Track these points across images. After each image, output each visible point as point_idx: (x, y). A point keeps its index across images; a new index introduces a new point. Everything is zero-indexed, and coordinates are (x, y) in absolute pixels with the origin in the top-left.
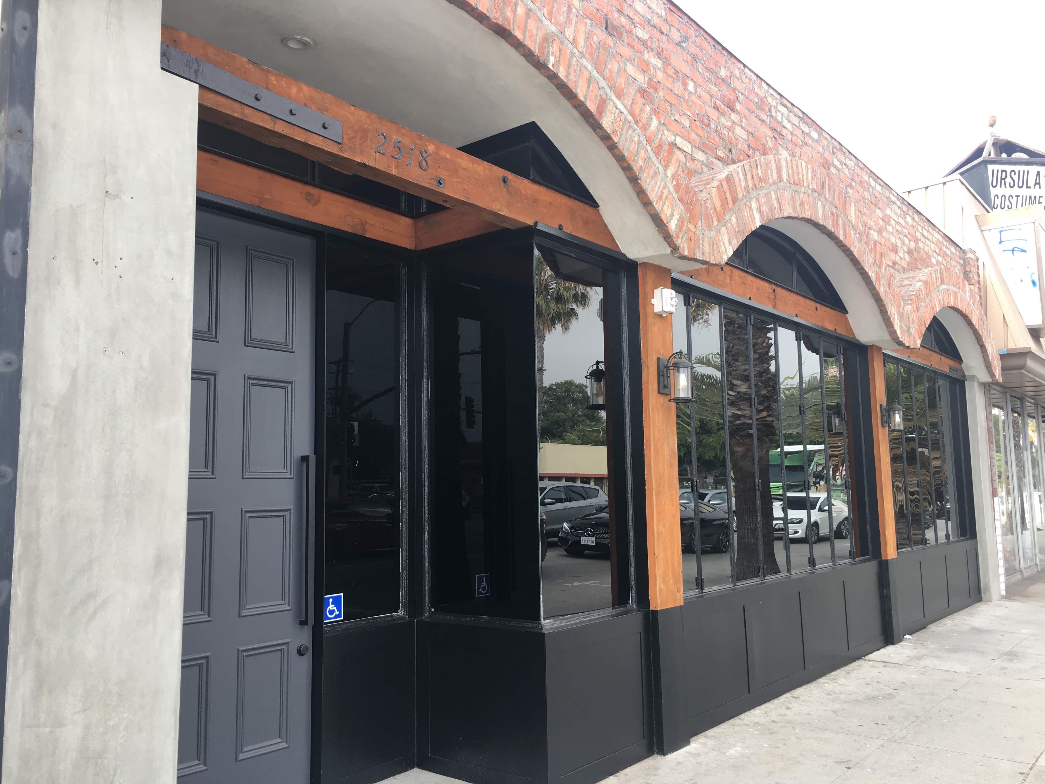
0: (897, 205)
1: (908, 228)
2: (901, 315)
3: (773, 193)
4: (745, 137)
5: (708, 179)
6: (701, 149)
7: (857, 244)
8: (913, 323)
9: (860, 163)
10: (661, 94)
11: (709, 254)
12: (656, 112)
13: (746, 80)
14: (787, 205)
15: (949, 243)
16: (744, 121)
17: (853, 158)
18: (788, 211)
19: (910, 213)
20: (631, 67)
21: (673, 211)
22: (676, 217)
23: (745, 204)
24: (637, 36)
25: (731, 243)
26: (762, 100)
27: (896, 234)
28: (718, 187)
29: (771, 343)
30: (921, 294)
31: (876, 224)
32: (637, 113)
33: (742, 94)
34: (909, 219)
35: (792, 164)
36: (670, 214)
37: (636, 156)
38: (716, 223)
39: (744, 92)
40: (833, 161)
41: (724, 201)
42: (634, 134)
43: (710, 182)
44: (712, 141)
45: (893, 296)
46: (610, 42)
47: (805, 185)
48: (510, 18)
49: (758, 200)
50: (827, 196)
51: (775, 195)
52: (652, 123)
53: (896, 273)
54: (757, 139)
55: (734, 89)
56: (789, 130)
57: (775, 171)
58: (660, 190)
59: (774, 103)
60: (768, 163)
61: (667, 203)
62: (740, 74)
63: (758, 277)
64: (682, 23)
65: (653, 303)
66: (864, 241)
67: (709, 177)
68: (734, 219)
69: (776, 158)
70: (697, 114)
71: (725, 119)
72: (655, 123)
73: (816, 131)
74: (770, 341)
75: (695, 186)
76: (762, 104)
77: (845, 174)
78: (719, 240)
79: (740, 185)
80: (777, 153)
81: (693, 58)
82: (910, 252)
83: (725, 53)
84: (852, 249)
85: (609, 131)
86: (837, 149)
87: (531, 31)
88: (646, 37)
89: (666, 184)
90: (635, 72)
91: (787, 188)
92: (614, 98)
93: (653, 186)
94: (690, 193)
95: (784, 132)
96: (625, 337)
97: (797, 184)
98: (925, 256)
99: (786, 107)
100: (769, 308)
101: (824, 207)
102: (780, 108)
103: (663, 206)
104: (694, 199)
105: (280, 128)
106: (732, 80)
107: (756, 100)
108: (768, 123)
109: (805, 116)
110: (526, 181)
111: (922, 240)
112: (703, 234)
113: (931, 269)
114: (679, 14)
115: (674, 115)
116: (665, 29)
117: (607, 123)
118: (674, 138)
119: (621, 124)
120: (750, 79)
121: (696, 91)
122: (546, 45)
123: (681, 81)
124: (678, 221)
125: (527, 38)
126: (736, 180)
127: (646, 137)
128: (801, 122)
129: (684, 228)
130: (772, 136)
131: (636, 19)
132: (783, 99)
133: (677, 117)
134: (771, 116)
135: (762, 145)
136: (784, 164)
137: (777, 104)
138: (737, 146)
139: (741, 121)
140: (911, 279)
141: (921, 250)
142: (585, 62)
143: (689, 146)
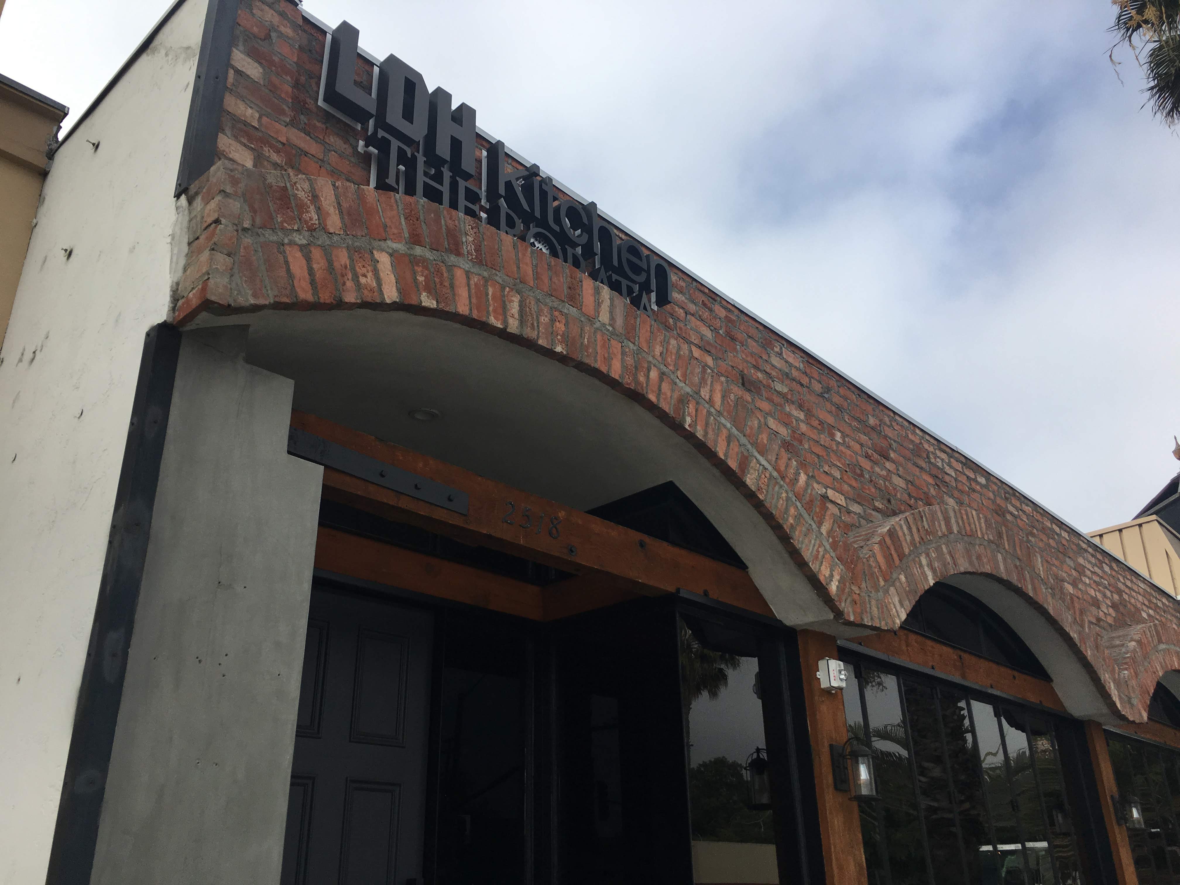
0: (1089, 552)
1: (1107, 578)
2: (1118, 684)
3: (944, 547)
4: (904, 486)
5: (869, 534)
6: (855, 500)
7: (1050, 599)
8: (1134, 692)
9: (1038, 508)
10: (806, 446)
11: (879, 618)
12: (803, 465)
13: (896, 427)
14: (962, 559)
15: (1159, 594)
16: (900, 469)
17: (1029, 503)
18: (964, 566)
19: (1107, 561)
20: (772, 420)
21: (832, 571)
22: (837, 577)
23: (914, 560)
24: (775, 389)
25: (903, 605)
26: (917, 447)
27: (1094, 586)
28: (880, 543)
29: (963, 715)
30: (1136, 655)
31: (1069, 575)
32: (782, 468)
33: (895, 441)
34: (1107, 568)
35: (961, 513)
36: (829, 575)
37: (785, 513)
38: (882, 583)
39: (896, 439)
40: (1007, 507)
41: (889, 558)
42: (781, 491)
43: (870, 537)
44: (868, 492)
45: (1104, 660)
46: (748, 397)
47: (980, 536)
48: (643, 383)
49: (928, 555)
50: (1007, 547)
51: (947, 548)
52: (800, 478)
53: (1103, 631)
54: (918, 488)
55: (886, 437)
56: (952, 476)
57: (943, 523)
58: (816, 548)
59: (931, 449)
60: (933, 514)
61: (824, 563)
62: (890, 421)
63: (940, 642)
64: (823, 374)
65: (818, 677)
66: (1058, 597)
67: (869, 531)
68: (902, 578)
69: (942, 508)
70: (848, 464)
71: (879, 468)
72: (803, 478)
73: (983, 476)
74: (962, 712)
75: (854, 542)
76: (918, 451)
77: (1023, 520)
78: (888, 602)
79: (906, 540)
80: (942, 502)
81: (837, 408)
82: (1114, 606)
83: (871, 401)
84: (1045, 606)
85: (753, 488)
86: (1009, 494)
87: (665, 394)
88: (785, 390)
89: (821, 542)
90: (777, 425)
91: (958, 540)
92: (756, 454)
93: (807, 545)
94: (849, 550)
95: (947, 479)
96: (789, 718)
97: (970, 536)
98: (1133, 610)
99: (944, 452)
100: (957, 678)
101: (1005, 559)
102: (938, 453)
103: (821, 566)
104: (855, 557)
105: (404, 503)
106: (882, 428)
107: (911, 446)
108: (928, 470)
109: (968, 461)
110: (665, 544)
111: (1126, 591)
112: (869, 596)
113: (1144, 625)
114: (819, 366)
115: (823, 466)
116: (805, 380)
117: (750, 480)
118: (825, 490)
119: (766, 481)
120: (902, 426)
121: (844, 441)
122: (682, 407)
123: (827, 432)
124: (839, 582)
125: (661, 400)
126: (900, 534)
127: (794, 494)
128: (964, 467)
129: (847, 590)
130: (934, 484)
131: (774, 373)
132: (941, 444)
133: (826, 468)
134: (930, 462)
135: (924, 493)
136: (952, 514)
137: (935, 449)
138: (896, 495)
139: (898, 470)
140: (1121, 638)
141: (1128, 603)
142: (723, 420)
143: (843, 498)
